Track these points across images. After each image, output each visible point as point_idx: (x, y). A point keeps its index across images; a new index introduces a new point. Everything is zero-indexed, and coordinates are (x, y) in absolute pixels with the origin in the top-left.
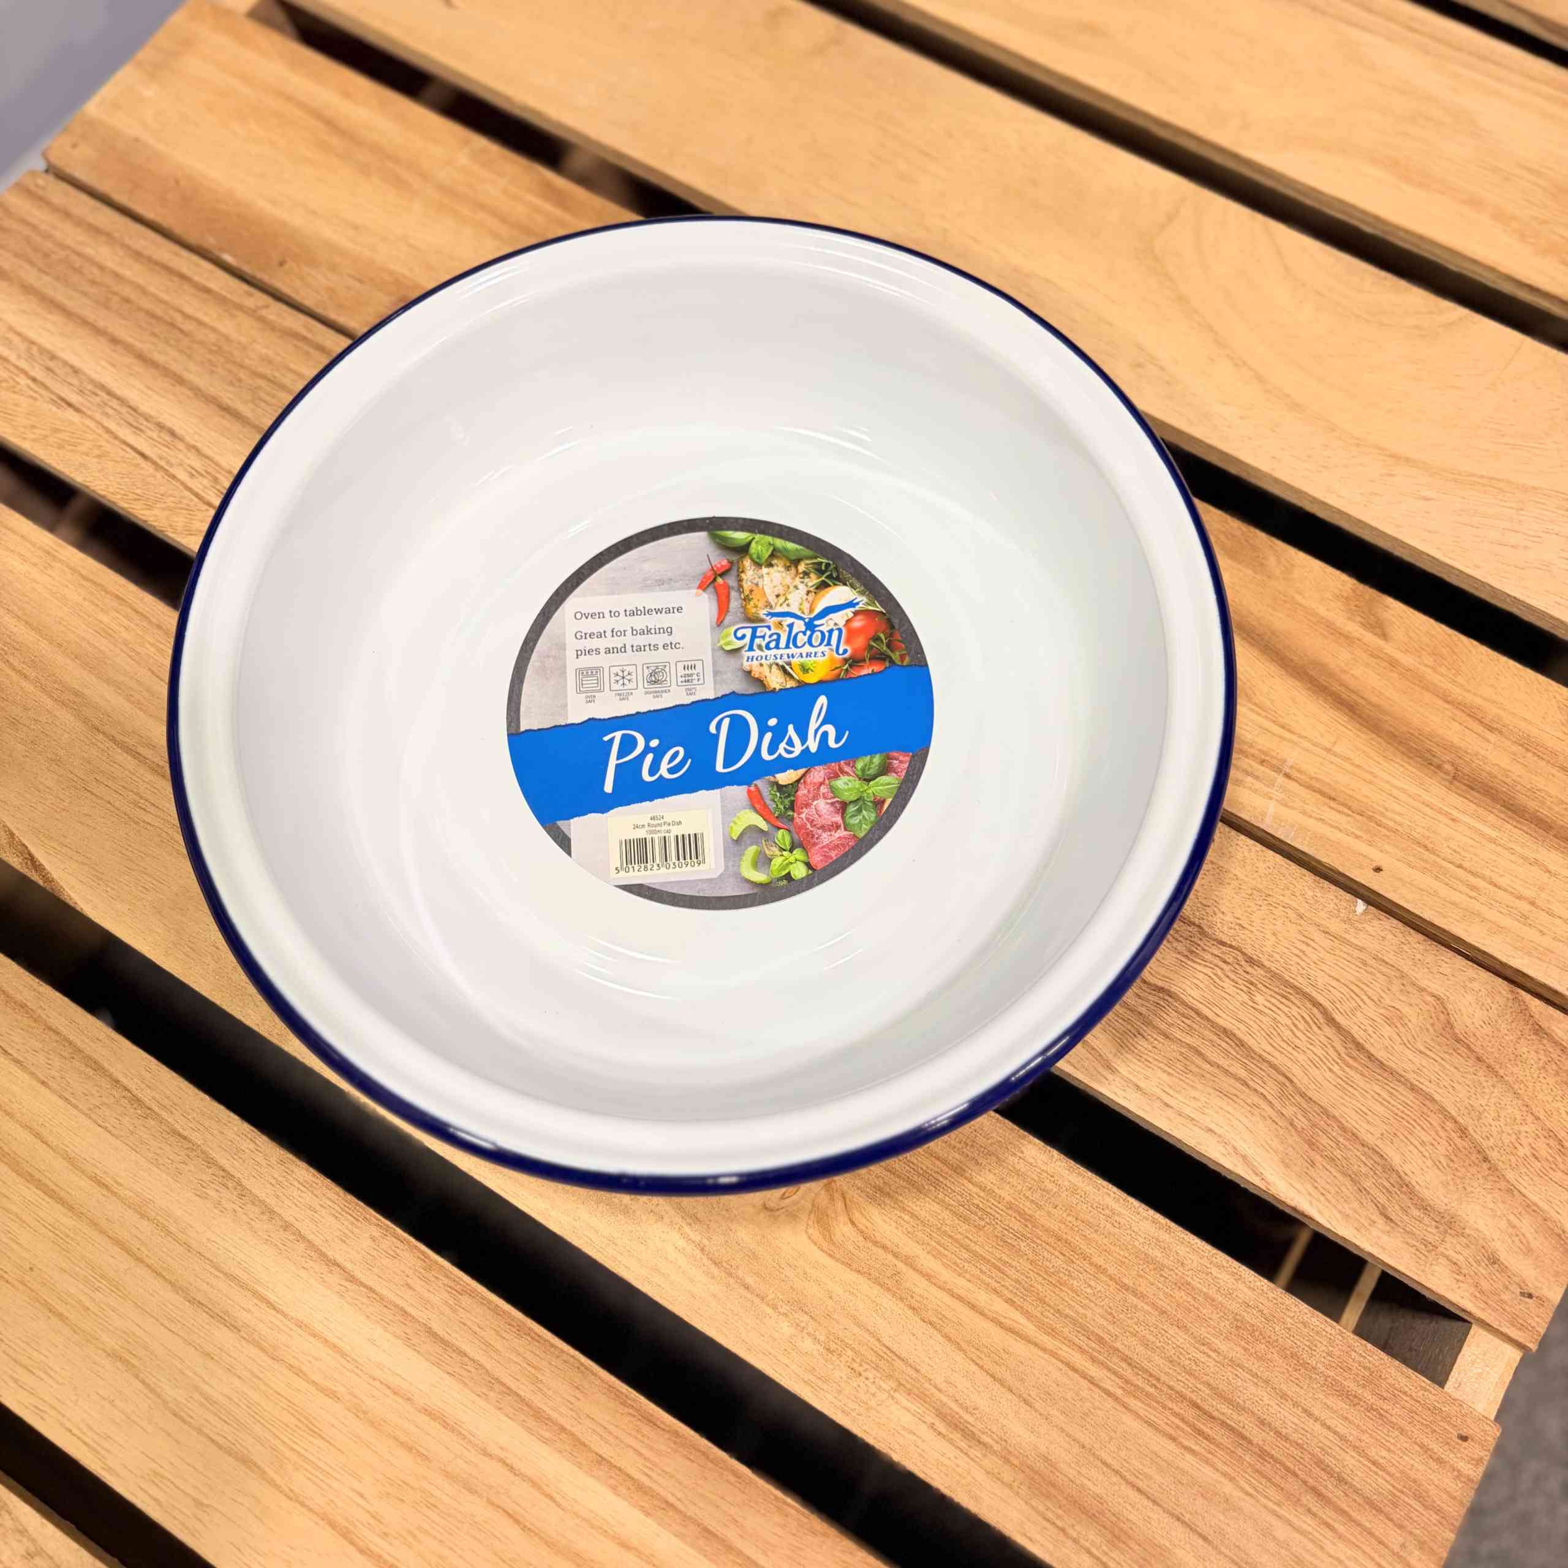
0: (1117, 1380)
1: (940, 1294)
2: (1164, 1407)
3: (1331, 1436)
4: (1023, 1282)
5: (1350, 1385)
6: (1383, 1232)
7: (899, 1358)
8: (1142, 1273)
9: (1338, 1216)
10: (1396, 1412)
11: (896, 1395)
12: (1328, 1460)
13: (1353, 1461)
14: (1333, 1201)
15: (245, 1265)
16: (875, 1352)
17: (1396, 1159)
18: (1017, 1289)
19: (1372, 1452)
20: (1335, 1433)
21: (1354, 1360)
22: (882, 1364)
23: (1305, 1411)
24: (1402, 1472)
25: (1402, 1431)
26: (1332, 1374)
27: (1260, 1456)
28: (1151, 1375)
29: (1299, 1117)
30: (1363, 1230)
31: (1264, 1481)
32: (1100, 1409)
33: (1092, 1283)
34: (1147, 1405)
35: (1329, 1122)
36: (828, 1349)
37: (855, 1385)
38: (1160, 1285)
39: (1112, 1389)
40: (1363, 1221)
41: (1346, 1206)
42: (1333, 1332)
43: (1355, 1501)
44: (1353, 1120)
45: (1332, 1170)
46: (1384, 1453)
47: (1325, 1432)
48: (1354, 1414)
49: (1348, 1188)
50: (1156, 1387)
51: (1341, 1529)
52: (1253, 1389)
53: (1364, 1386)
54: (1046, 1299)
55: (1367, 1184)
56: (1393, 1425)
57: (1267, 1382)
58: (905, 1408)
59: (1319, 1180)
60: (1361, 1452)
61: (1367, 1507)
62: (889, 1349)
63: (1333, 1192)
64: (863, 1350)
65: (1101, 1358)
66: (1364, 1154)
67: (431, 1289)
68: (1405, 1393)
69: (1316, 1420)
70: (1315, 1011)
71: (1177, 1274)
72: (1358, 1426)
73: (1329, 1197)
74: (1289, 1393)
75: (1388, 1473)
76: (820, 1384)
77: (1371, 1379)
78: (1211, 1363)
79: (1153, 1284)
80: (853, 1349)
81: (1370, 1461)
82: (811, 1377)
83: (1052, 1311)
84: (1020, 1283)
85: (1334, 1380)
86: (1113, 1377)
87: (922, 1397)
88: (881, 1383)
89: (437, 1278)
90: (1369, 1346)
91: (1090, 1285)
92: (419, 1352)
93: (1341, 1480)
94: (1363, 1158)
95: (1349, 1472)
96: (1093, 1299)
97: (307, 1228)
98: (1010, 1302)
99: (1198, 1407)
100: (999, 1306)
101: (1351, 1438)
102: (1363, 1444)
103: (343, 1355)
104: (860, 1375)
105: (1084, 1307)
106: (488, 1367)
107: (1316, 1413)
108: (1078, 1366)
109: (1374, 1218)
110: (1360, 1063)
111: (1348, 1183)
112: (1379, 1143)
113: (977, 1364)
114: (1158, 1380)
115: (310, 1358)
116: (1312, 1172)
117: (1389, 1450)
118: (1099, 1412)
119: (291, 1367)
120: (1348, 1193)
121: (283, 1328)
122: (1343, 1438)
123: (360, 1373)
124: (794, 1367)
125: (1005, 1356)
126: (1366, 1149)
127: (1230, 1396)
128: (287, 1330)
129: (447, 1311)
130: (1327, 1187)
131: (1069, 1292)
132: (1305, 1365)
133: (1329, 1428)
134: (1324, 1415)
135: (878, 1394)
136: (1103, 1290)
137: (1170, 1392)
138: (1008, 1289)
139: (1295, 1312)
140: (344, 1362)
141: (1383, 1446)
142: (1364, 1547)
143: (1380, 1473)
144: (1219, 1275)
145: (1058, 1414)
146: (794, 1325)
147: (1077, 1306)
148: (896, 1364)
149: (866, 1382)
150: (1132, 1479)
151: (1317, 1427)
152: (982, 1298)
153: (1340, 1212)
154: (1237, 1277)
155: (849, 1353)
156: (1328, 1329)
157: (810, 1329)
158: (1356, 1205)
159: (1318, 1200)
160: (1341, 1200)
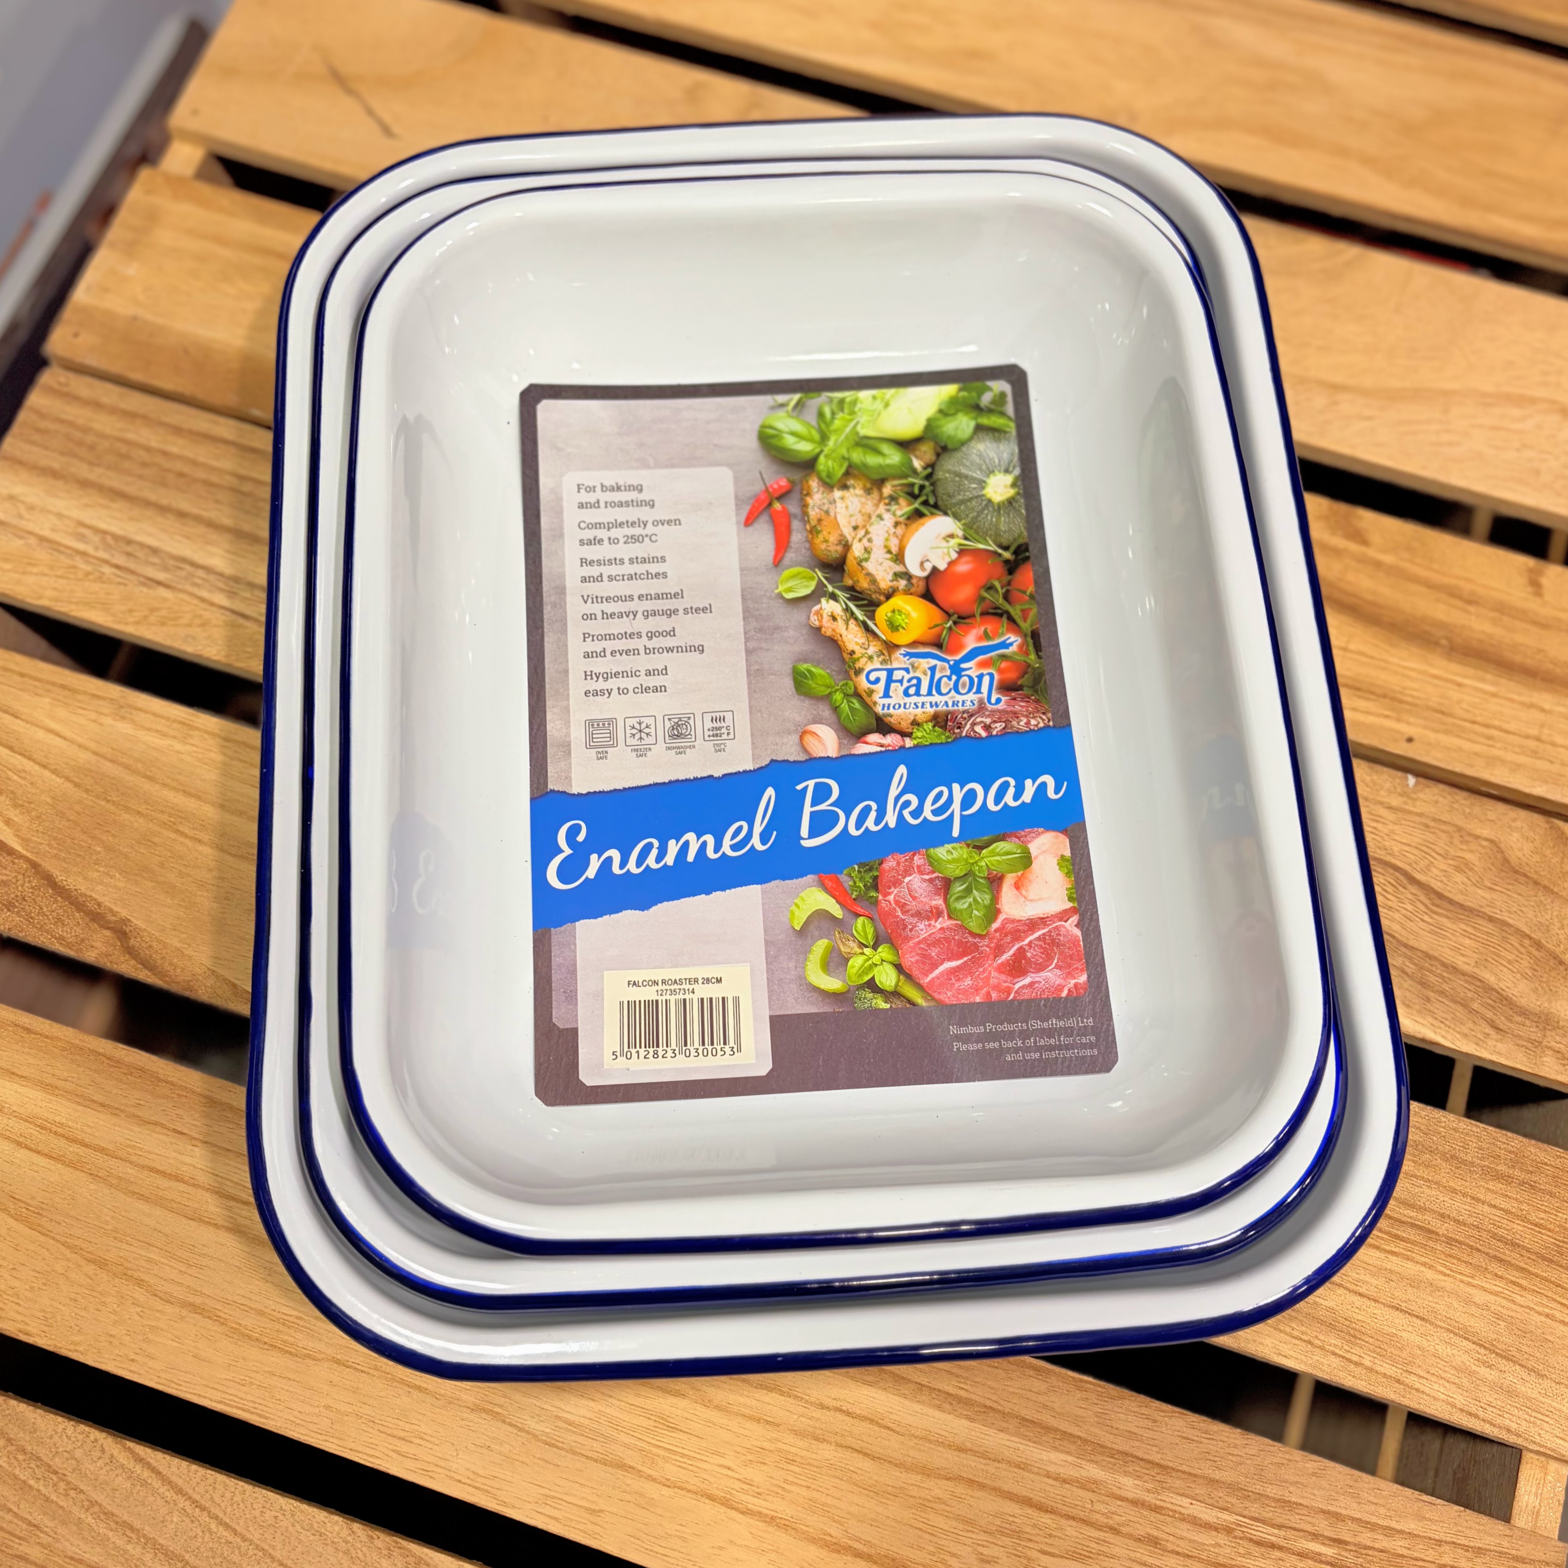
3: (1498, 1213)
5: (1502, 1168)
9: (1458, 1036)
10: (1542, 1181)
12: (1501, 1232)
13: (1520, 1228)
17: (1491, 979)
19: (1533, 1217)
20: (1501, 1209)
21: (1500, 1148)
23: (1473, 1198)
24: (1559, 1226)
25: (1552, 1194)
26: (1486, 1163)
27: (1447, 1243)
29: (1408, 964)
30: (1481, 1043)
31: (1455, 1261)
35: (1432, 963)
40: (1479, 1036)
41: (1463, 1027)
42: (1479, 1130)
43: (1529, 1258)
44: (1449, 956)
45: (1444, 1000)
46: (1542, 1215)
47: (1494, 1211)
48: (1512, 1192)
49: (1460, 1011)
51: (1524, 1283)
52: (1427, 1191)
53: (1513, 1167)
55: (1475, 1006)
56: (1543, 1191)
57: (1437, 1183)
59: (1436, 1011)
60: (1524, 1219)
61: (1540, 1261)
63: (1450, 1018)
66: (1466, 982)
68: (1546, 1164)
69: (1483, 1203)
70: (1398, 874)
72: (1516, 1199)
73: (1447, 1023)
74: (1458, 1188)
75: (1549, 1230)
77: (1517, 1160)
81: (1532, 1224)
85: (1489, 1168)
90: (1509, 1134)
93: (1514, 1245)
94: (1466, 985)
95: (1518, 1237)
101: (1513, 1210)
102: (1524, 1212)
107: (1482, 1197)
109: (1487, 1031)
110: (1444, 909)
111: (1458, 1007)
112: (1475, 970)
116: (1428, 1006)
117: (1545, 1212)
120: (1462, 1016)
122: (1507, 1212)
126: (1467, 978)
130: (1444, 1015)
132: (1464, 1162)
133: (1495, 1207)
134: (1489, 1197)
141: (1539, 1209)
142: (1545, 1293)
143: (1543, 1231)
151: (1486, 1208)
153: (1459, 1033)
156: (1474, 1129)
158: (1470, 1025)
159: (1440, 1028)
160: (1458, 1023)
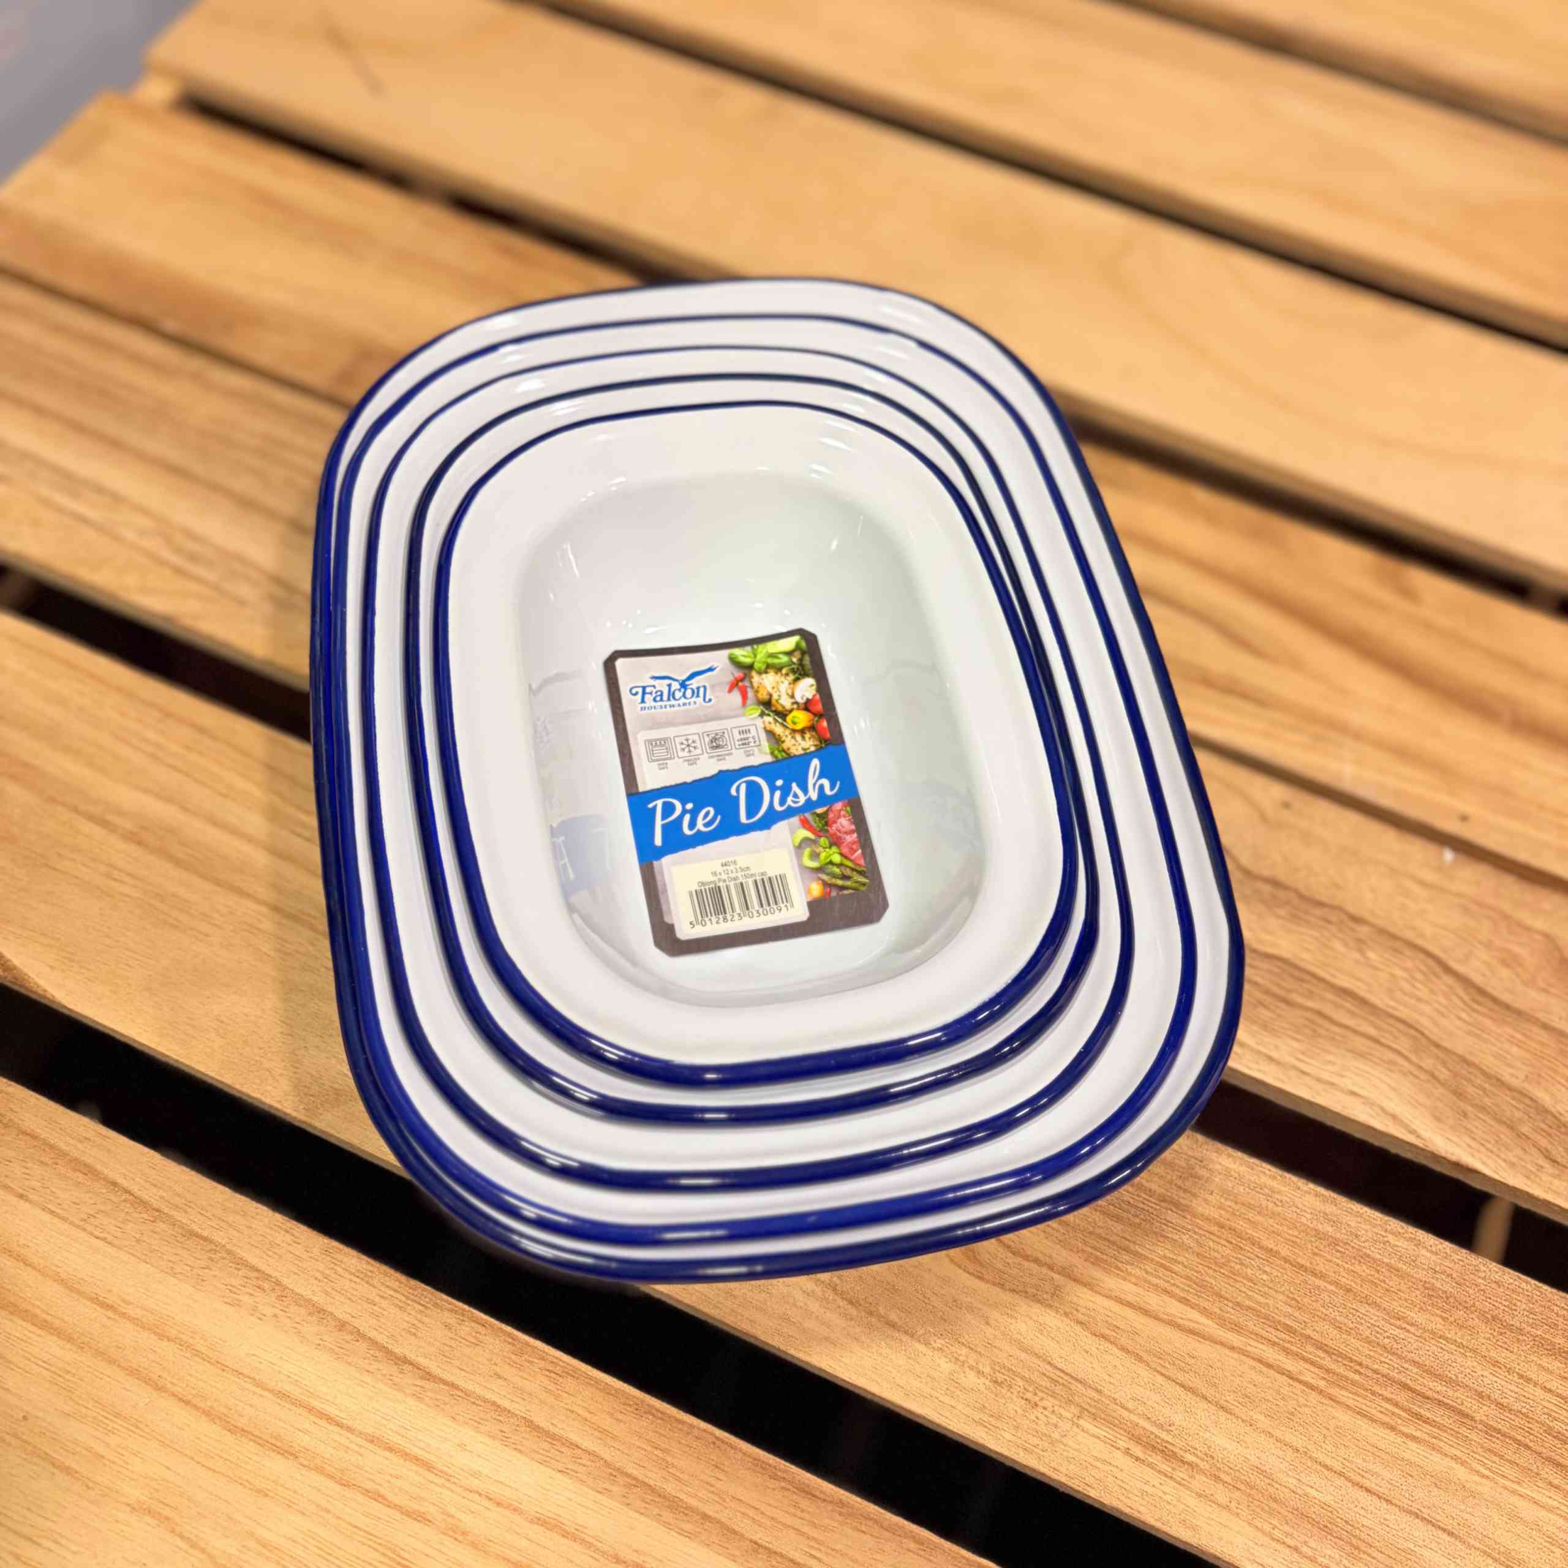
0: (1316, 1370)
1: (1107, 1303)
2: (1373, 1393)
3: (1555, 1399)
4: (1194, 1278)
6: (1554, 1176)
7: (1077, 1380)
8: (1316, 1250)
9: (1503, 1164)
11: (1081, 1422)
12: (1557, 1426)
14: (1495, 1150)
15: (296, 1378)
16: (1048, 1377)
18: (1189, 1286)
20: (1558, 1395)
21: (1557, 1314)
22: (1058, 1389)
23: (1521, 1376)
26: (1539, 1333)
27: (1485, 1433)
28: (1351, 1360)
29: (1440, 1068)
31: (1497, 1460)
32: (1306, 1406)
33: (1267, 1269)
34: (1355, 1394)
35: (1471, 1070)
36: (996, 1382)
37: (1033, 1417)
38: (1339, 1262)
39: (1313, 1382)
40: (1529, 1166)
41: (1509, 1154)
44: (1493, 1065)
45: (1485, 1117)
47: (1548, 1396)
49: (1505, 1134)
50: (1360, 1373)
52: (1461, 1360)
54: (1223, 1293)
55: (1525, 1129)
57: (1474, 1351)
58: (1093, 1436)
59: (1474, 1130)
62: (1063, 1372)
63: (1493, 1142)
64: (1035, 1377)
65: (1295, 1349)
66: (1512, 1097)
67: (525, 1376)
69: (1535, 1384)
70: (1430, 962)
71: (1353, 1247)
73: (1489, 1146)
74: (1501, 1360)
76: (993, 1423)
78: (1412, 1339)
79: (1331, 1261)
80: (1023, 1378)
82: (982, 1415)
83: (1231, 1305)
84: (1190, 1280)
85: (1543, 1338)
86: (1313, 1369)
87: (1111, 1422)
88: (1062, 1411)
89: (529, 1362)
91: (1265, 1272)
92: (521, 1452)
94: (1512, 1102)
96: (1271, 1285)
97: (365, 1325)
98: (1184, 1301)
99: (1410, 1389)
100: (1174, 1308)
103: (429, 1467)
104: (1037, 1405)
105: (1265, 1295)
106: (607, 1457)
107: (1534, 1377)
108: (1271, 1361)
109: (1540, 1162)
110: (1485, 1007)
111: (1503, 1129)
112: (1526, 1086)
113: (1162, 1374)
114: (1360, 1364)
115: (388, 1478)
116: (1465, 1123)
118: (1307, 1410)
119: (366, 1492)
120: (1507, 1140)
121: (353, 1446)
123: (453, 1487)
124: (960, 1407)
125: (1192, 1361)
126: (1515, 1094)
127: (1440, 1371)
128: (356, 1448)
129: (551, 1400)
130: (1487, 1137)
131: (1245, 1282)
132: (1510, 1327)
133: (1550, 1391)
134: (1542, 1377)
135: (1060, 1424)
136: (1279, 1274)
137: (1375, 1376)
138: (1178, 1287)
139: (1484, 1271)
140: (432, 1477)
144: (1397, 1243)
145: (1262, 1417)
146: (953, 1360)
147: (1256, 1296)
148: (1073, 1387)
149: (1046, 1413)
150: (1358, 1479)
151: (1539, 1392)
152: (1154, 1301)
153: (1505, 1161)
154: (1415, 1242)
155: (1021, 1383)
156: (1524, 1285)
157: (972, 1362)
158: (1520, 1152)
159: (1479, 1151)
160: (1503, 1149)
